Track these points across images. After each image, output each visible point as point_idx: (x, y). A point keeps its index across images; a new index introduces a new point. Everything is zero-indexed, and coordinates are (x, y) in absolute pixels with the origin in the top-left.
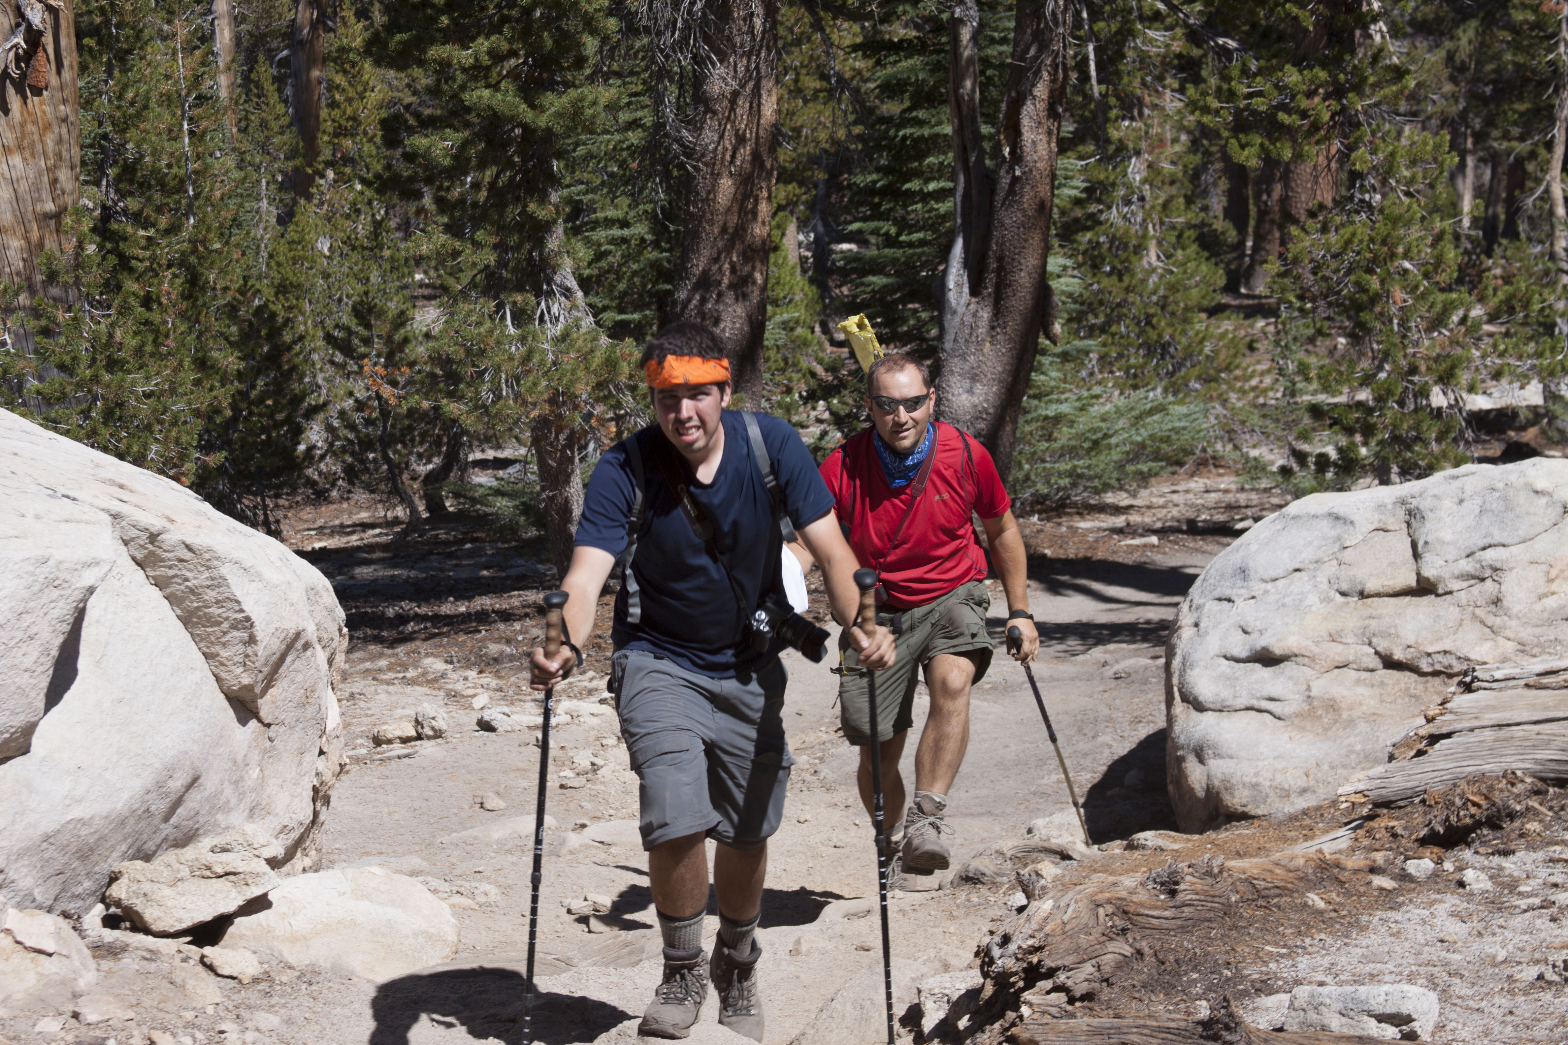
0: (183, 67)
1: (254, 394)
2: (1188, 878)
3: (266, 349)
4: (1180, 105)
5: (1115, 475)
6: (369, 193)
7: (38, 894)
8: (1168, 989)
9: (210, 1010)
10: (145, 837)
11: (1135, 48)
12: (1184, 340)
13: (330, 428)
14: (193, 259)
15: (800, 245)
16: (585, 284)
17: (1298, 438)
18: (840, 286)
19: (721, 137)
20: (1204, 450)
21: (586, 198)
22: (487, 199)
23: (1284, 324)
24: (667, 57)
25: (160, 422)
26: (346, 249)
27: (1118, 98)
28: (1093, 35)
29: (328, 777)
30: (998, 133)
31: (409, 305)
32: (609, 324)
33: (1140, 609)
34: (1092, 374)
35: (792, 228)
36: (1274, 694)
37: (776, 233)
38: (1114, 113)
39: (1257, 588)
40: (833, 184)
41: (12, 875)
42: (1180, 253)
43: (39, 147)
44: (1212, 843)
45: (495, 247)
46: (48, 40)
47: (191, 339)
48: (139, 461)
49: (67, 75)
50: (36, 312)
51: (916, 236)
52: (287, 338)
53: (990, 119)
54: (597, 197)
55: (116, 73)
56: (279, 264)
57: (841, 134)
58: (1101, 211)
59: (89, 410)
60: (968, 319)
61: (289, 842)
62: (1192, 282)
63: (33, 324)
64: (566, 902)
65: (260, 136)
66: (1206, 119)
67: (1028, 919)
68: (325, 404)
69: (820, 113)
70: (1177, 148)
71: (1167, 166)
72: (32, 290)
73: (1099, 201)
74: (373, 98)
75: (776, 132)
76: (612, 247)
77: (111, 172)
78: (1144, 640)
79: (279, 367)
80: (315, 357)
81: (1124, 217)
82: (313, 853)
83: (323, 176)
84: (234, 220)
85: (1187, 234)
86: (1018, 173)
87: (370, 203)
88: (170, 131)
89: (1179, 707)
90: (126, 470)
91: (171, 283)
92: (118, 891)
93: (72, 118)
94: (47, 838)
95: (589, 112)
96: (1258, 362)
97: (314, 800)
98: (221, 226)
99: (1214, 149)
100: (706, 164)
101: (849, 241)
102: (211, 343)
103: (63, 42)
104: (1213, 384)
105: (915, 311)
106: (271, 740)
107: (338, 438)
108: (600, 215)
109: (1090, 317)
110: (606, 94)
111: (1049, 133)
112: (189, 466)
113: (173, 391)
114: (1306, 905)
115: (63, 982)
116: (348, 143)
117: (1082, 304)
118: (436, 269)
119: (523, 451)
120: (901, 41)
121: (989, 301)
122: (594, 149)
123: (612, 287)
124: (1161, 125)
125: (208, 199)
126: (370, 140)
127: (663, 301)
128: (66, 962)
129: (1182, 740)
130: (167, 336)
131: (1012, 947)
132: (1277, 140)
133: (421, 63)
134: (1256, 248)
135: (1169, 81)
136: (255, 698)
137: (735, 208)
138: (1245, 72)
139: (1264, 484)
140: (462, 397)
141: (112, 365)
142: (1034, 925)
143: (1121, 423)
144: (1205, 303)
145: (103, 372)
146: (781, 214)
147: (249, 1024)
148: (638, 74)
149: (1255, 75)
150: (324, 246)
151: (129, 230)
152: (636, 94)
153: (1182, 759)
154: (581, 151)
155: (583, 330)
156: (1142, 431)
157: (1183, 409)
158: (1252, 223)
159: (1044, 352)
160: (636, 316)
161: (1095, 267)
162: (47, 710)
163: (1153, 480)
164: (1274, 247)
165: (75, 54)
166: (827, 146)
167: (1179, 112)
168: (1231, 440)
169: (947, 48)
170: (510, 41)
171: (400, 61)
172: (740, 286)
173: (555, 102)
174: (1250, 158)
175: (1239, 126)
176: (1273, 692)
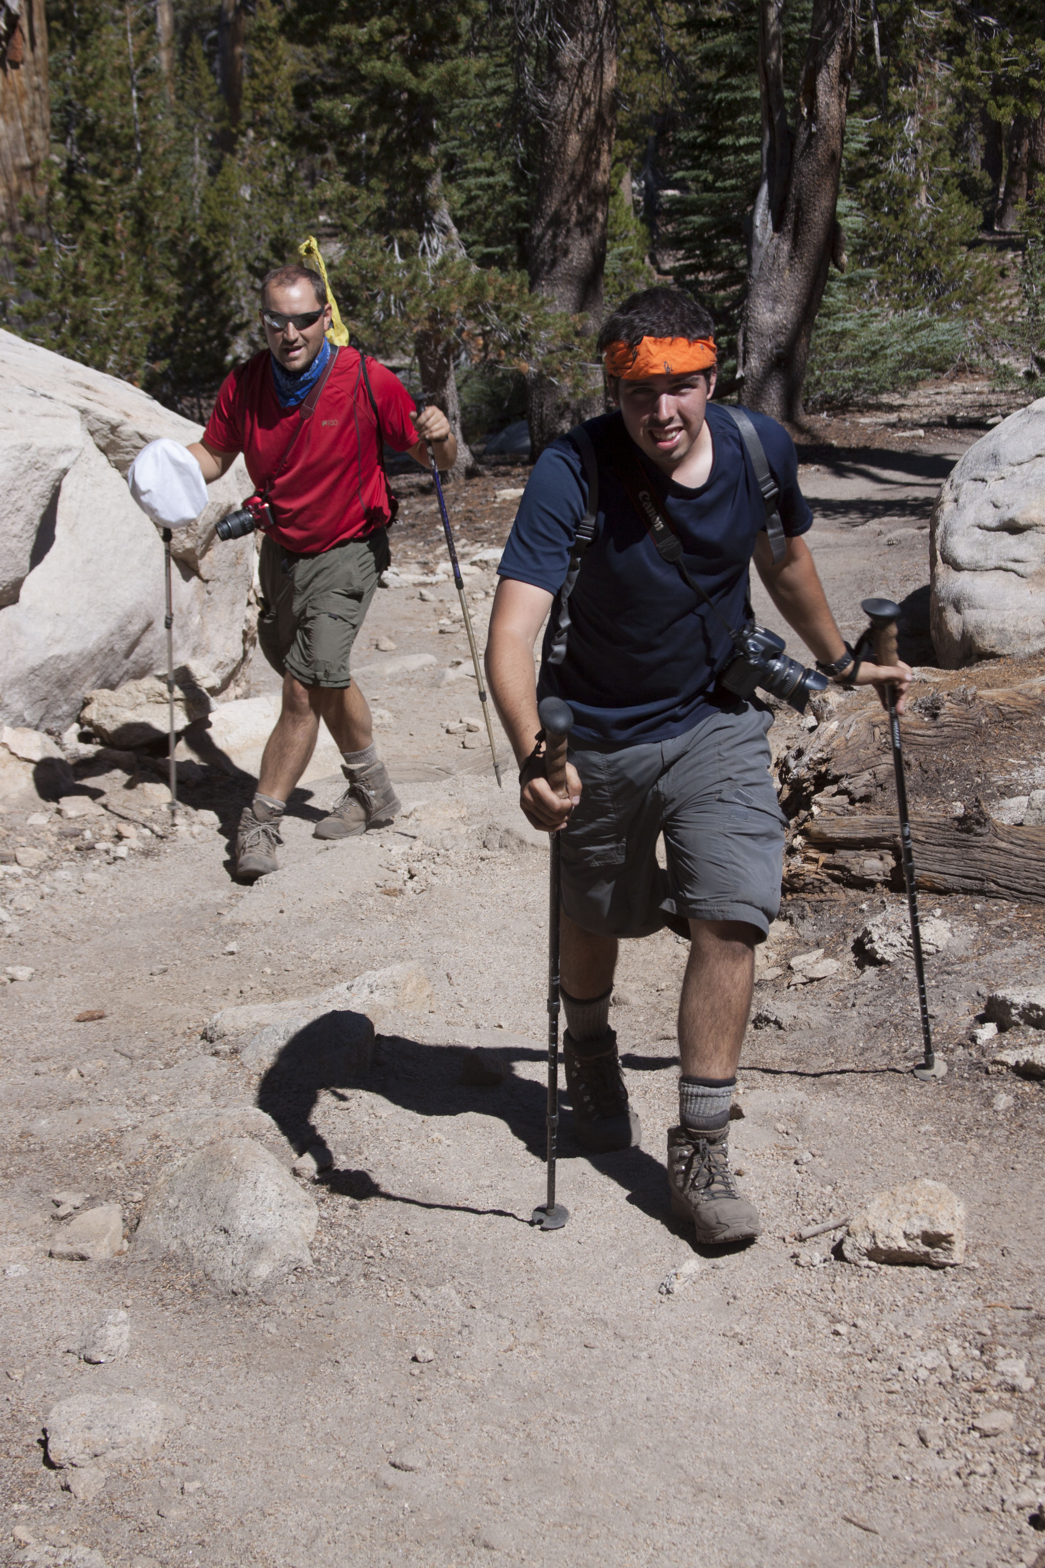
0: (132, 44)
1: (191, 314)
2: (948, 704)
3: (200, 277)
4: (947, 73)
5: (890, 379)
6: (284, 148)
7: (27, 715)
8: (930, 793)
10: (110, 670)
11: (912, 25)
12: (948, 269)
14: (141, 204)
15: (633, 190)
16: (459, 222)
17: (1039, 350)
18: (665, 225)
19: (571, 100)
20: (963, 359)
21: (459, 152)
22: (379, 153)
23: (1030, 255)
24: (526, 33)
25: (116, 337)
26: (264, 196)
27: (897, 67)
28: (877, 14)
30: (798, 96)
32: (478, 256)
33: (909, 488)
34: (872, 297)
35: (627, 176)
36: (1018, 557)
37: (615, 180)
38: (893, 80)
39: (1006, 470)
40: (661, 139)
41: (7, 700)
42: (945, 196)
43: (17, 112)
44: (967, 677)
45: (386, 192)
46: (24, 22)
47: (139, 269)
48: (101, 367)
49: (40, 51)
50: (16, 247)
51: (729, 183)
52: (217, 268)
53: (791, 85)
54: (468, 151)
55: (78, 50)
56: (210, 208)
57: (669, 98)
58: (881, 162)
59: (60, 327)
60: (771, 251)
61: (225, 675)
62: (956, 221)
63: (13, 257)
64: (445, 724)
65: (194, 102)
66: (970, 84)
67: (818, 737)
68: (248, 323)
69: (651, 81)
70: (945, 109)
71: (936, 124)
72: (12, 229)
73: (880, 153)
74: (286, 69)
75: (616, 94)
76: (480, 193)
77: (75, 132)
78: (912, 514)
79: (211, 292)
80: (239, 284)
81: (901, 167)
82: (243, 684)
83: (244, 135)
84: (174, 171)
85: (951, 181)
86: (814, 130)
87: (283, 157)
88: (122, 97)
89: (941, 568)
90: (91, 374)
91: (124, 224)
92: (90, 713)
93: (43, 87)
94: (33, 671)
95: (462, 80)
96: (1009, 287)
97: (244, 642)
98: (164, 176)
99: (975, 111)
100: (558, 123)
101: (673, 188)
102: (156, 273)
103: (36, 24)
104: (971, 305)
105: (728, 245)
106: (209, 593)
108: (470, 166)
109: (871, 249)
110: (477, 63)
111: (840, 96)
112: (140, 373)
113: (126, 311)
114: (1041, 726)
116: (265, 108)
117: (865, 238)
118: (337, 211)
119: (407, 361)
120: (719, 20)
121: (789, 236)
122: (466, 111)
123: (480, 226)
124: (932, 90)
125: (152, 154)
126: (284, 105)
127: (522, 238)
129: (943, 594)
130: (120, 267)
131: (805, 759)
132: (1029, 101)
133: (325, 40)
134: (1007, 193)
135: (938, 54)
136: (196, 559)
137: (582, 159)
138: (1003, 44)
139: (1012, 387)
140: (358, 316)
141: (79, 290)
142: (823, 742)
143: (895, 338)
144: (966, 238)
145: (70, 295)
146: (619, 165)
147: (195, 819)
148: (501, 48)
149: (1010, 48)
150: (246, 193)
151: (90, 179)
152: (500, 65)
153: (942, 610)
154: (455, 112)
155: (457, 261)
156: (913, 344)
157: (946, 326)
158: (1004, 172)
159: (833, 278)
160: (500, 249)
161: (876, 208)
162: (32, 567)
163: (920, 384)
164: (1021, 193)
165: (45, 34)
166: (656, 109)
167: (947, 79)
168: (984, 351)
169: (757, 26)
170: (398, 21)
171: (308, 38)
172: (586, 223)
173: (435, 71)
174: (1005, 116)
175: (997, 90)
176: (1018, 555)
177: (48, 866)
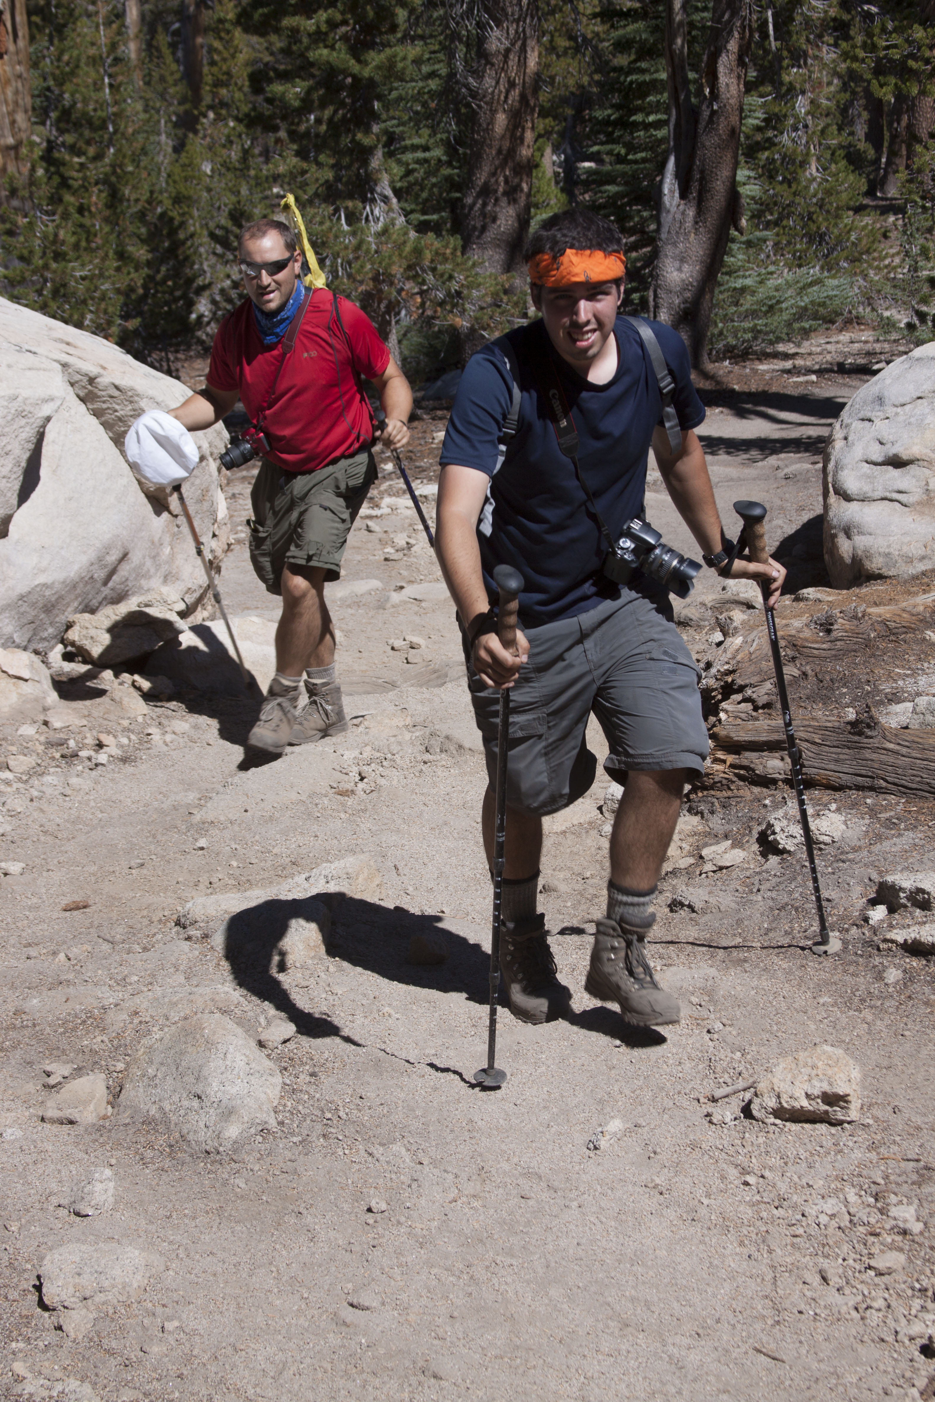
0: (103, 36)
1: (159, 277)
2: (840, 620)
3: (167, 244)
4: (834, 56)
5: (785, 330)
6: (241, 128)
7: (16, 637)
8: (825, 700)
9: (140, 719)
10: (90, 596)
11: (802, 14)
12: (836, 231)
13: (214, 302)
14: (113, 179)
15: (554, 163)
16: (398, 193)
17: (918, 303)
18: (583, 194)
19: (498, 82)
20: (850, 312)
21: (398, 130)
22: (326, 132)
23: (909, 218)
24: (457, 24)
25: (92, 298)
26: (223, 170)
27: (789, 51)
28: (771, 3)
29: (219, 553)
30: (701, 77)
31: (269, 211)
32: (416, 223)
33: (804, 428)
34: (768, 256)
35: (548, 151)
36: (901, 489)
37: (537, 154)
38: (786, 62)
39: (891, 411)
40: (578, 117)
42: (833, 166)
43: (2, 97)
44: (856, 596)
45: (333, 166)
47: (113, 237)
48: (79, 325)
49: (21, 43)
50: (2, 219)
51: (640, 155)
52: (182, 236)
53: (695, 68)
54: (406, 129)
55: (56, 41)
56: (175, 182)
57: (586, 80)
58: (776, 136)
59: (42, 289)
60: (678, 216)
61: (193, 600)
62: (843, 188)
64: (391, 642)
65: (160, 88)
66: (855, 65)
67: (725, 651)
68: (210, 284)
69: (569, 65)
70: (832, 88)
71: (824, 102)
73: (774, 128)
74: (242, 57)
75: (538, 77)
76: (417, 166)
77: (53, 115)
78: (806, 450)
79: (176, 257)
80: (202, 250)
81: (793, 140)
83: (205, 116)
84: (143, 149)
85: (838, 153)
86: (715, 107)
87: (240, 136)
88: (95, 84)
89: (833, 498)
90: (70, 332)
91: (98, 196)
92: (73, 635)
93: (25, 75)
94: (21, 597)
95: (400, 65)
96: (891, 247)
98: (133, 154)
99: (859, 89)
100: (486, 103)
101: (589, 161)
102: (127, 240)
103: (18, 19)
104: (857, 264)
105: (639, 211)
106: (178, 526)
107: (219, 308)
108: (408, 142)
109: (767, 214)
110: (413, 50)
111: (739, 77)
112: (114, 330)
113: (101, 275)
114: (925, 639)
115: (36, 700)
116: (223, 92)
117: (761, 204)
118: (289, 184)
120: (630, 10)
121: (694, 203)
122: (403, 93)
123: (417, 196)
124: (820, 71)
125: (123, 134)
126: (240, 89)
127: (454, 206)
128: (38, 685)
129: (835, 522)
130: (95, 235)
131: (713, 671)
132: (907, 80)
133: (277, 30)
134: (889, 163)
135: (826, 39)
137: (508, 136)
138: (884, 30)
139: (894, 336)
141: (59, 256)
142: (729, 655)
143: (789, 293)
144: (852, 203)
145: (51, 262)
146: (541, 140)
147: (168, 729)
148: (435, 37)
149: (891, 33)
150: (207, 168)
151: (67, 157)
152: (434, 52)
153: (835, 536)
154: (394, 94)
155: (397, 227)
156: (805, 298)
157: (835, 282)
158: (886, 144)
159: (733, 241)
160: (435, 217)
161: (771, 177)
162: (20, 505)
163: (812, 334)
164: (901, 163)
165: (26, 28)
166: (574, 90)
167: (834, 61)
168: (869, 304)
169: (664, 15)
170: (343, 13)
171: (261, 29)
172: (512, 193)
173: (375, 58)
174: (887, 95)
175: (879, 71)
176: (902, 487)
177: (37, 772)
